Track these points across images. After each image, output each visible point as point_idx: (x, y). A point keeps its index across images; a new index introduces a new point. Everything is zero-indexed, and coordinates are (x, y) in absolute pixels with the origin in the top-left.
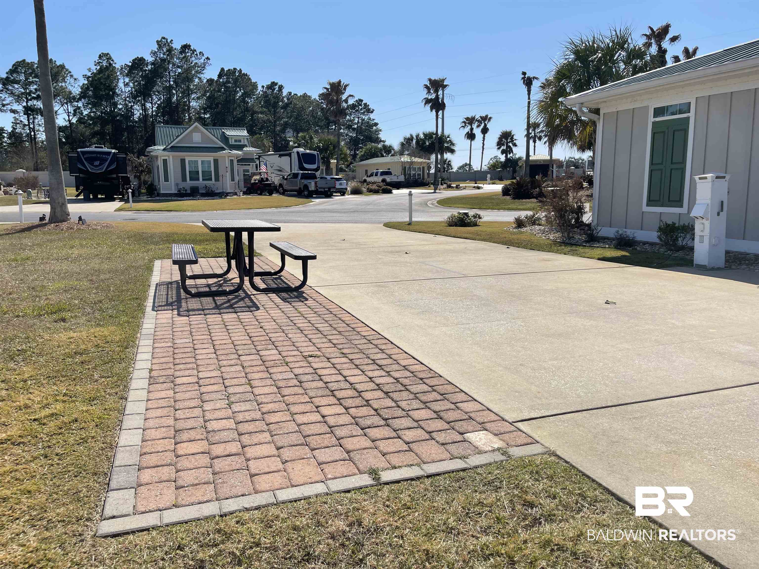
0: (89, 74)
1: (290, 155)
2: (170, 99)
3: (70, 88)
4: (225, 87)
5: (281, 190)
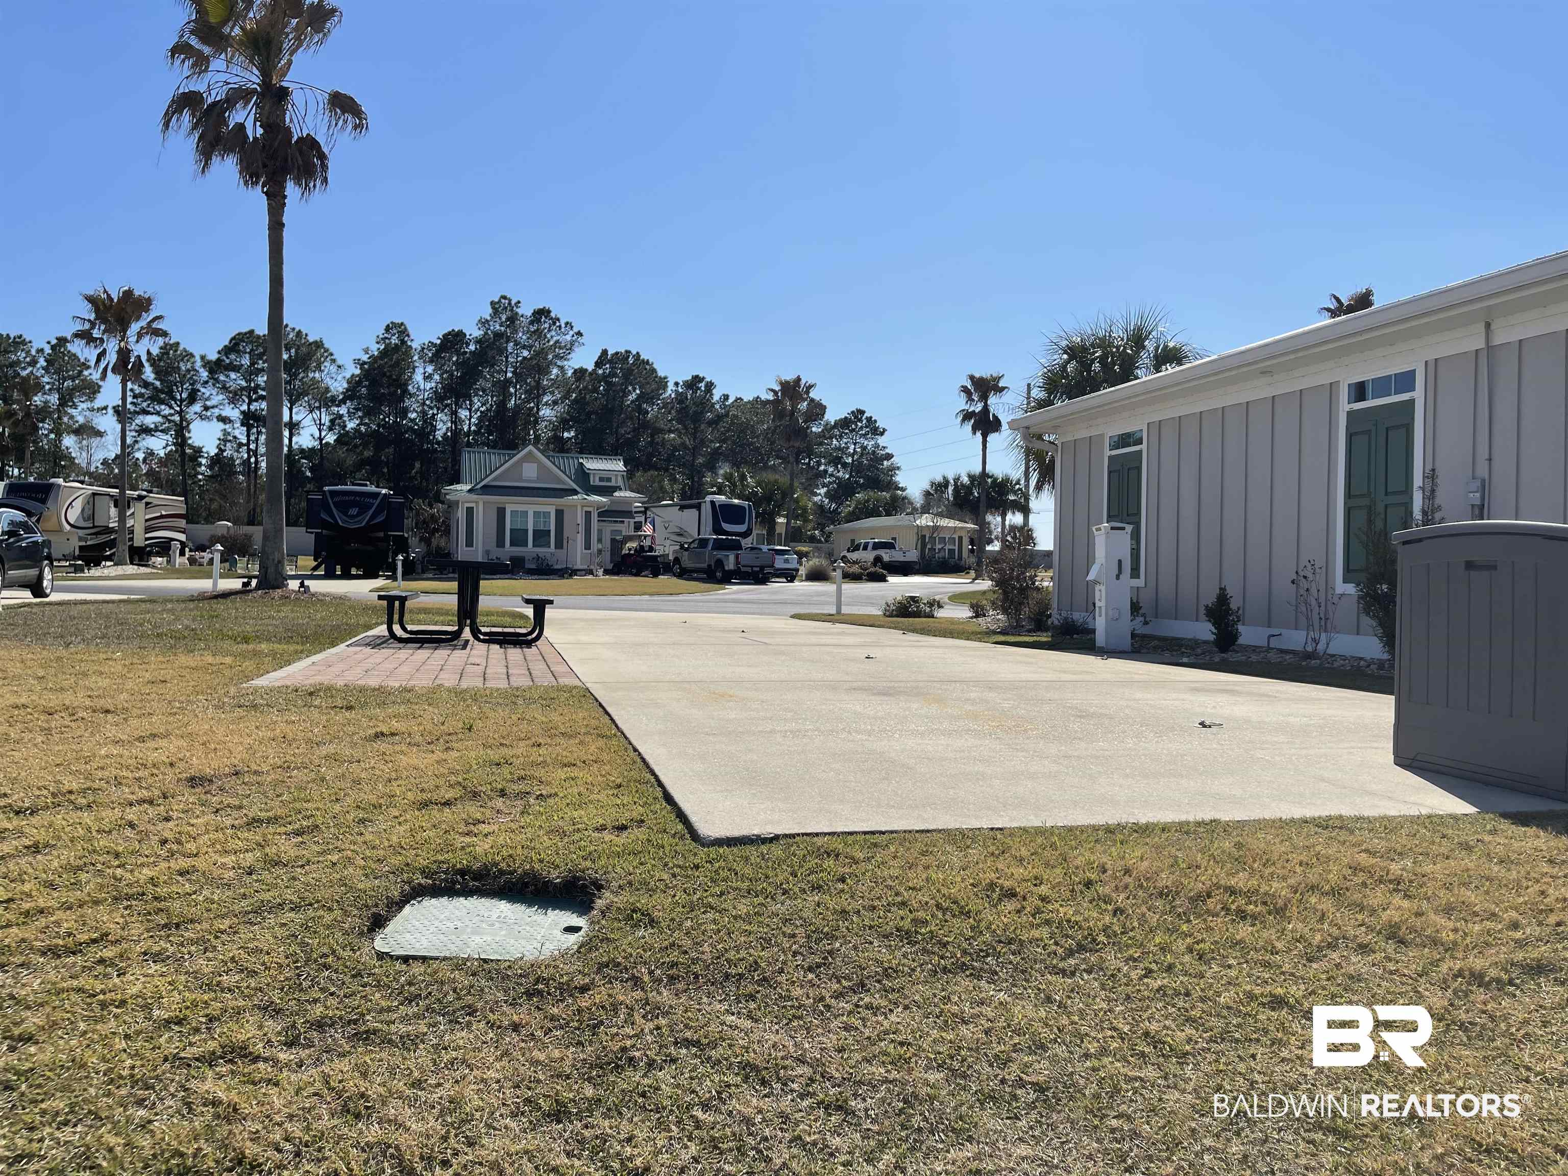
0: (365, 358)
1: (698, 507)
2: (502, 405)
3: (328, 381)
4: (607, 383)
5: (677, 569)
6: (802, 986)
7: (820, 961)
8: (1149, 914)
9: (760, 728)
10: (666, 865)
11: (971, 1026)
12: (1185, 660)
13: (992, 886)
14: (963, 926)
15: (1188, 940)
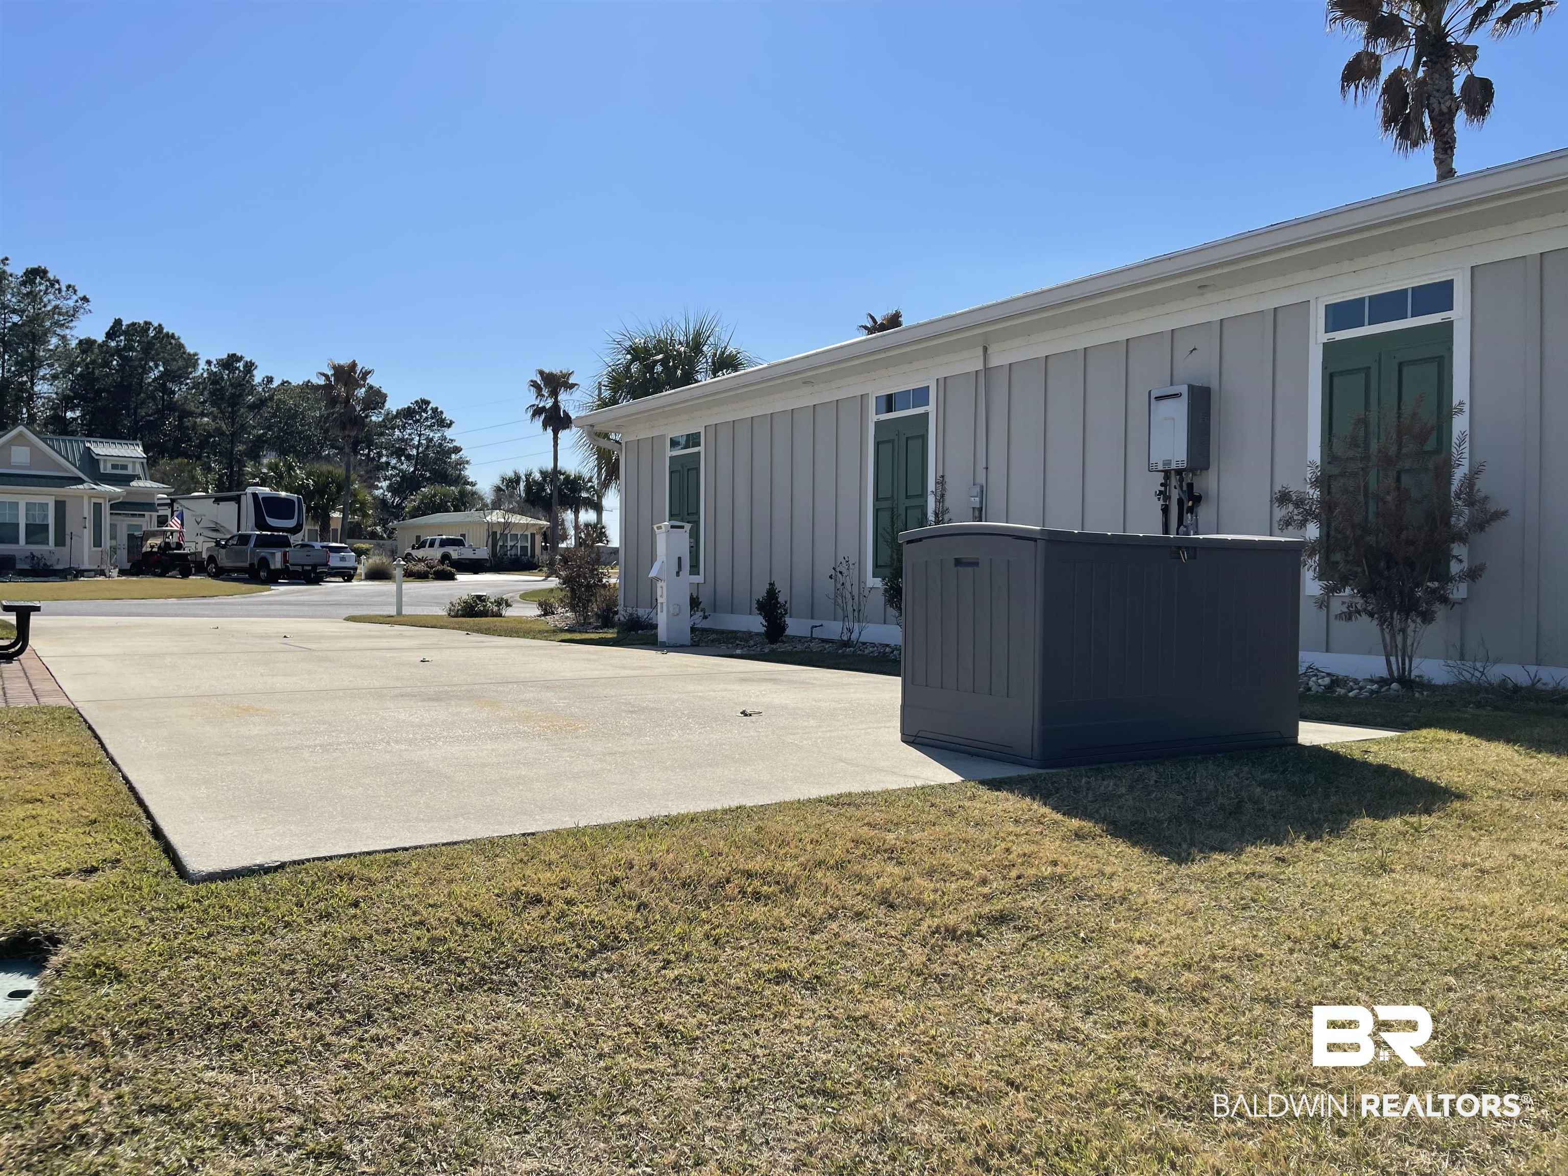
1: (238, 500)
4: (120, 356)
5: (212, 568)
6: (299, 1027)
7: (323, 996)
8: (671, 906)
9: (285, 744)
10: (142, 909)
11: (484, 1044)
12: (738, 652)
13: (517, 894)
14: (484, 939)
15: (707, 927)
